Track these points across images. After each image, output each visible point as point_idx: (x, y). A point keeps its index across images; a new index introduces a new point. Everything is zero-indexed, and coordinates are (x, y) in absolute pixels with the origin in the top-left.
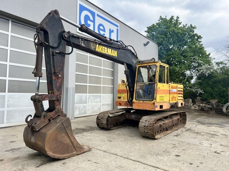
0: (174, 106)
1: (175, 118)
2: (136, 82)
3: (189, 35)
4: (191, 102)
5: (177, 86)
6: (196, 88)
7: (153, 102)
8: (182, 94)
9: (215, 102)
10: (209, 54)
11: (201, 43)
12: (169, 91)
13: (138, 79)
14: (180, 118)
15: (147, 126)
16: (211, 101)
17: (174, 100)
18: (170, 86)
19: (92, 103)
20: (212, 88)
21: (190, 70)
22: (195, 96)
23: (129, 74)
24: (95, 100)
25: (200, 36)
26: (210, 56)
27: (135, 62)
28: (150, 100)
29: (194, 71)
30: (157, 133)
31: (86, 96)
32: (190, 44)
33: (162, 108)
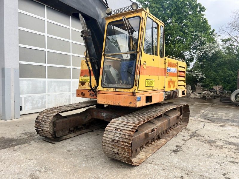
0: (171, 97)
1: (173, 116)
2: (103, 53)
3: (190, 5)
4: (190, 89)
5: (177, 63)
6: (196, 72)
7: (131, 90)
8: (184, 77)
9: (219, 88)
10: (213, 31)
11: (204, 17)
12: (164, 70)
13: (107, 47)
14: (180, 115)
15: (118, 141)
16: (214, 87)
17: (172, 86)
18: (167, 61)
19: (55, 92)
20: (216, 72)
21: (189, 51)
22: (194, 82)
23: (90, 37)
24: (61, 87)
25: (203, 8)
26: (214, 33)
27: (102, 15)
28: (128, 86)
29: (194, 51)
30: (139, 149)
31: (45, 82)
32: (192, 16)
33: (151, 102)
